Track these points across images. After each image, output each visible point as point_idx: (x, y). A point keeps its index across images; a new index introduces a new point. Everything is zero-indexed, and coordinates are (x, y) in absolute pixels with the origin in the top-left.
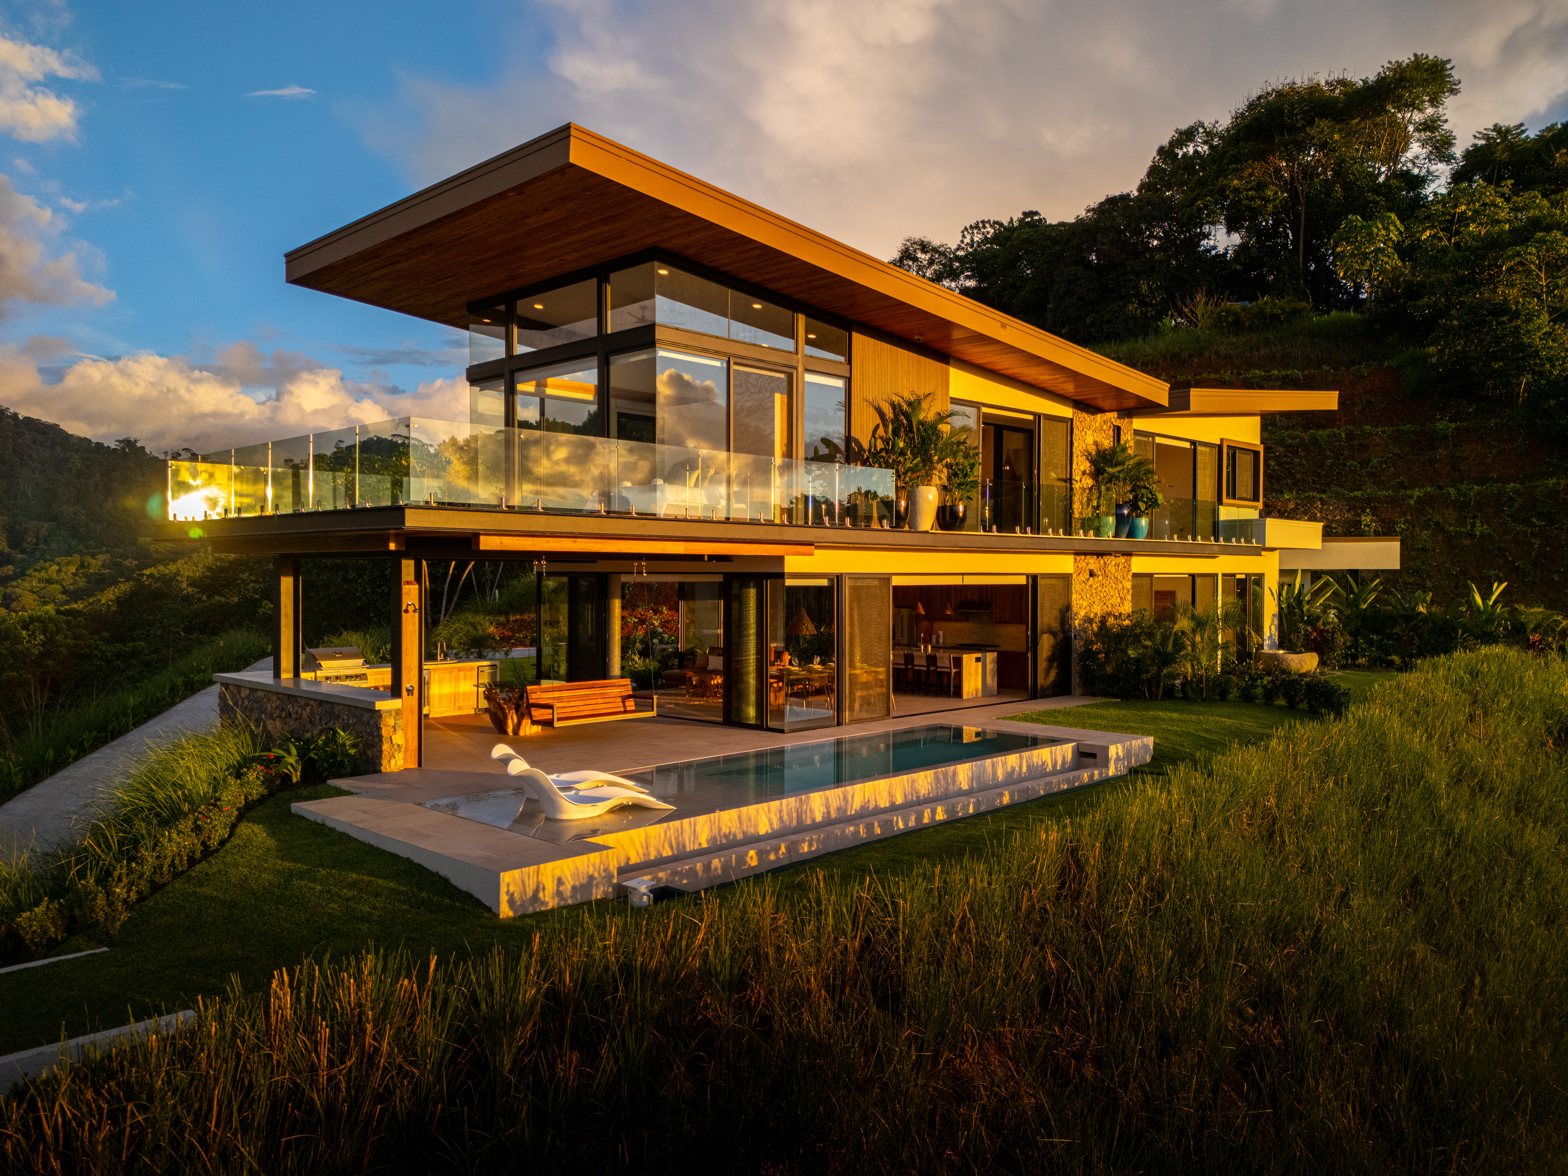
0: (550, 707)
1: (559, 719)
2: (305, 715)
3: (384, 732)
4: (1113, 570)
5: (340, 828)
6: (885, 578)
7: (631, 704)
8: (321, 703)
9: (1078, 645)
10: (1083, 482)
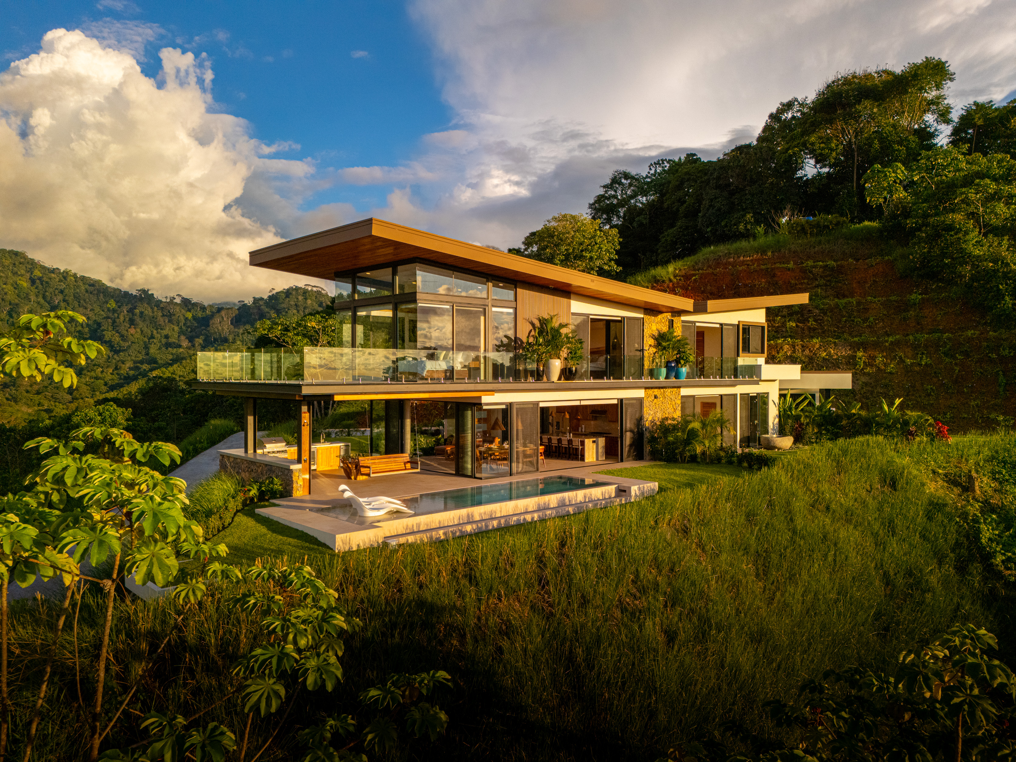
0: (369, 467)
1: (373, 473)
2: (259, 471)
3: (294, 479)
4: (669, 394)
5: (275, 519)
6: (537, 403)
7: (408, 466)
8: (266, 465)
9: (647, 435)
10: (649, 350)
